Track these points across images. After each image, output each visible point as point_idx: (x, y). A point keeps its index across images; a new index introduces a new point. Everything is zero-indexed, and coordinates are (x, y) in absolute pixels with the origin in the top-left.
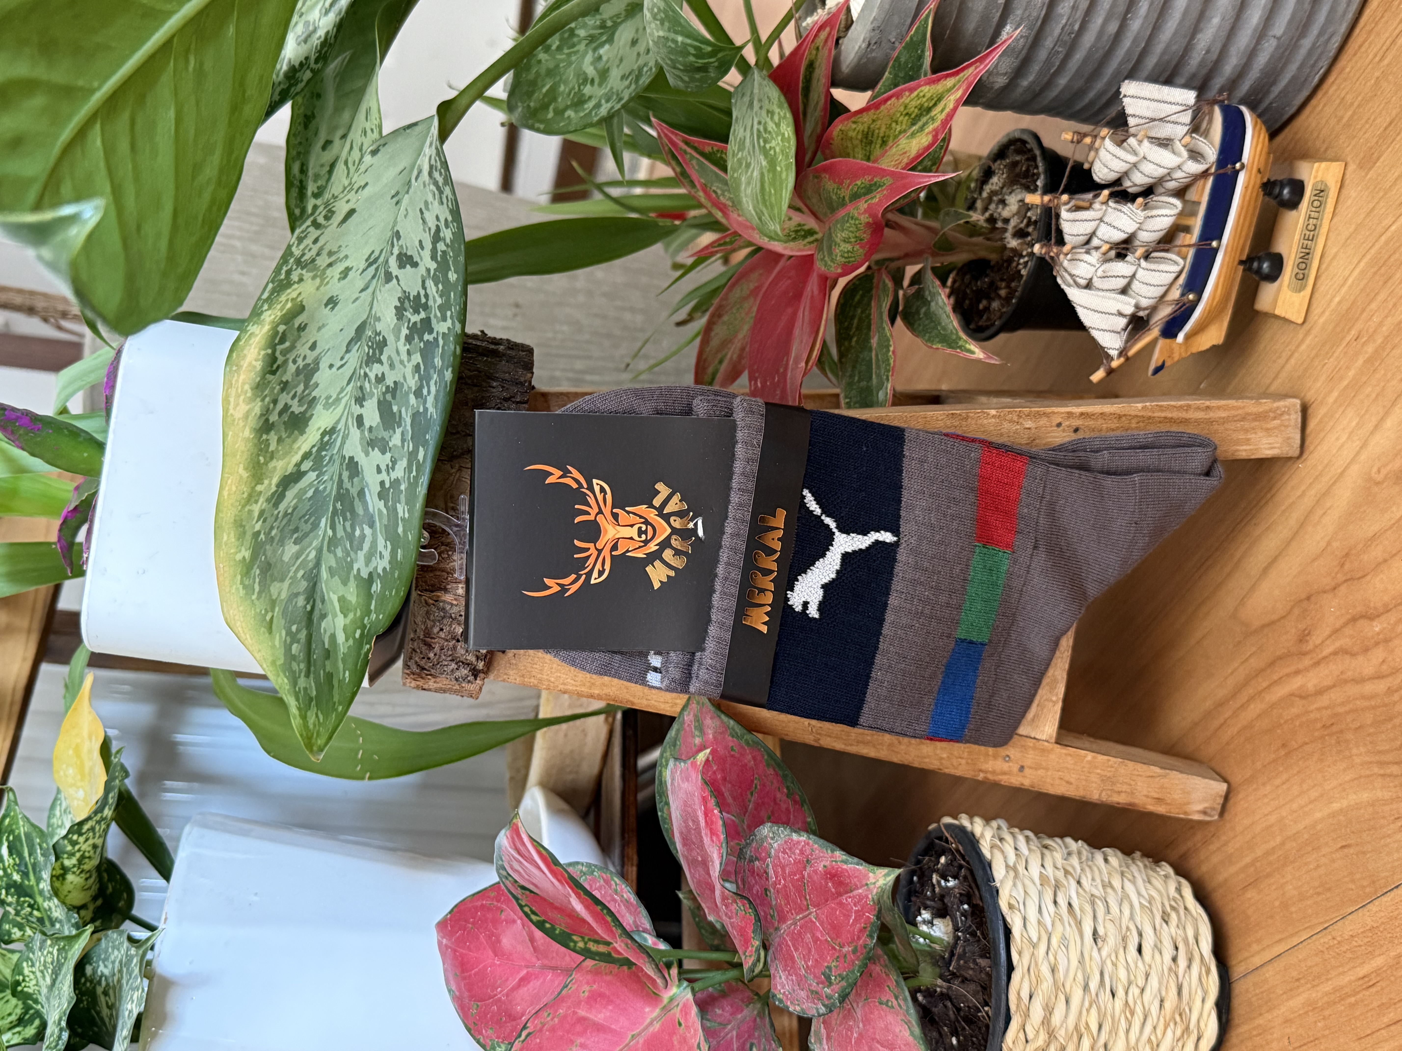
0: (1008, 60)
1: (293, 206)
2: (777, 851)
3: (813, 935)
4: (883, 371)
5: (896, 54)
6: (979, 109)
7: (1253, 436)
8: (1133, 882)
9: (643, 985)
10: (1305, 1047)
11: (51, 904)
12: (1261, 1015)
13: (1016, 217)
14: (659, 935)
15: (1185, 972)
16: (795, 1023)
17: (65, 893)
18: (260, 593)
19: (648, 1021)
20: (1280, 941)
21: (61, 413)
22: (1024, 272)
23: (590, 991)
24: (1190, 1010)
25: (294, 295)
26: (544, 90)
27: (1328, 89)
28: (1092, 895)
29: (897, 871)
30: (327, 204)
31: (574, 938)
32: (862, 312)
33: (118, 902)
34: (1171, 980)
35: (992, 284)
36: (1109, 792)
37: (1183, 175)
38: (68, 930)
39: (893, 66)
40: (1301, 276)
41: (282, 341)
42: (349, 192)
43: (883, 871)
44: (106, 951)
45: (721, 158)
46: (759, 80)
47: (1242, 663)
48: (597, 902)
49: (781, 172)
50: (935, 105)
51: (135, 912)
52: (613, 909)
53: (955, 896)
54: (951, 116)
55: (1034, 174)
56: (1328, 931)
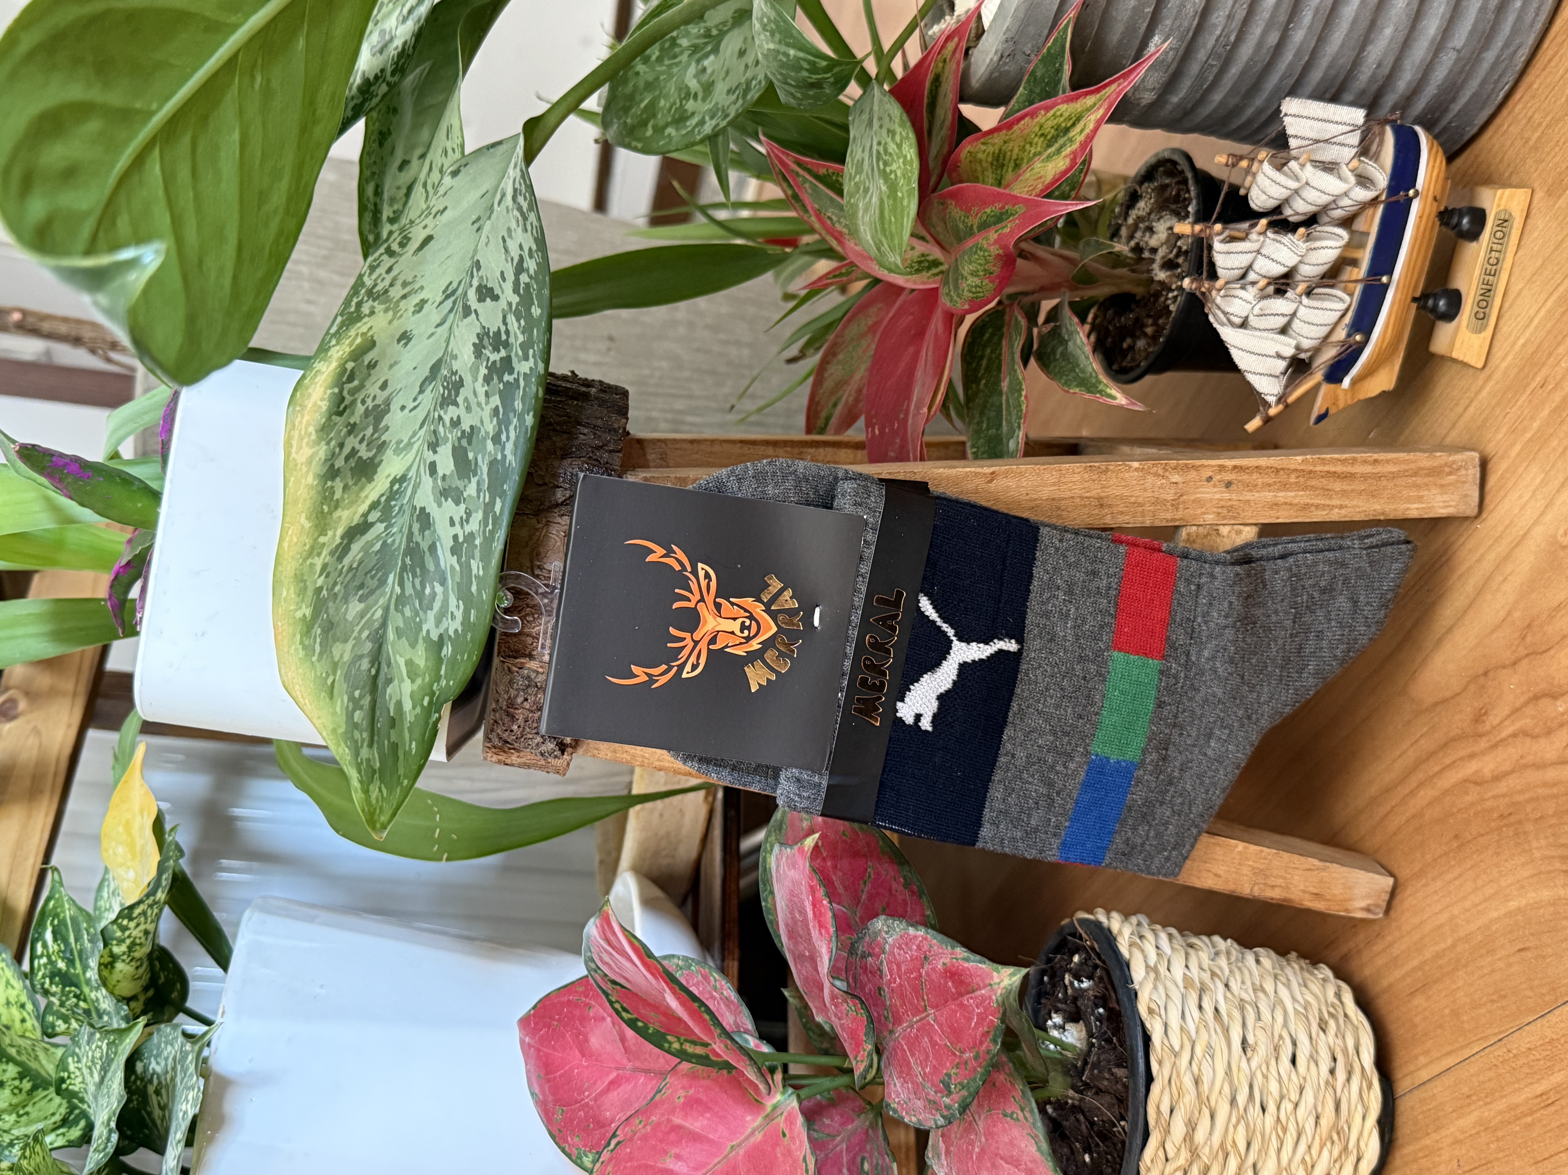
0: (1156, 74)
1: (366, 232)
2: (892, 946)
3: (931, 1040)
4: (1014, 417)
5: (1031, 67)
6: (1124, 127)
7: (1426, 493)
8: (1288, 985)
9: (744, 1091)
10: (1476, 1171)
11: (99, 995)
12: (1428, 1134)
13: (1164, 247)
14: (762, 1037)
15: (1344, 1086)
16: (912, 1137)
17: (114, 983)
18: (321, 654)
19: (750, 1130)
20: (1449, 1053)
21: (112, 458)
22: (1173, 308)
23: (685, 1097)
24: (1349, 1128)
25: (364, 329)
26: (643, 105)
27: (1514, 107)
28: (1241, 1000)
29: (1024, 971)
30: (402, 230)
31: (669, 1038)
32: (992, 352)
33: (172, 992)
34: (1328, 1095)
35: (1137, 320)
36: (1262, 886)
37: (1349, 202)
38: (117, 1023)
39: (1028, 81)
40: (1482, 315)
41: (351, 379)
42: (426, 216)
43: (1008, 970)
44: (159, 1047)
45: (837, 181)
46: (881, 94)
47: (1412, 744)
48: (694, 998)
49: (902, 198)
50: (1074, 125)
51: (190, 1004)
52: (711, 1007)
53: (1089, 999)
54: (1090, 138)
55: (1185, 199)
56: (1503, 1042)
